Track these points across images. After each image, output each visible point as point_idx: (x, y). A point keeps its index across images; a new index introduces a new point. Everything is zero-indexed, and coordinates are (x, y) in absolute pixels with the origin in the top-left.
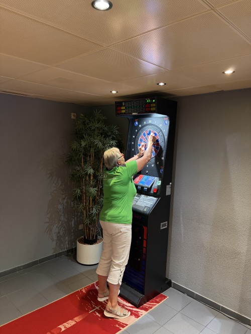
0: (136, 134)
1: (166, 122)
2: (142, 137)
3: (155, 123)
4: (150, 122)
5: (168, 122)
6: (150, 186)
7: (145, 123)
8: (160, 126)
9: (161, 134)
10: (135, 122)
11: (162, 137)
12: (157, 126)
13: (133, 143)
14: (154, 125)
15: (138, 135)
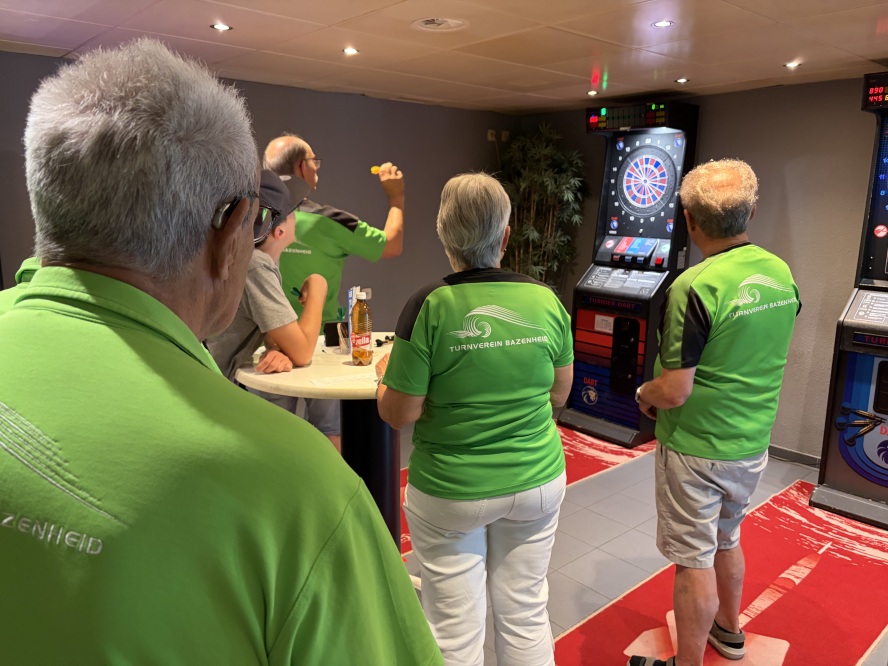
0: (621, 166)
1: (679, 142)
2: (633, 170)
3: (658, 143)
4: (648, 141)
5: (681, 142)
6: (648, 255)
7: (638, 144)
8: (668, 148)
9: (668, 162)
10: (617, 142)
11: (672, 168)
12: (661, 150)
13: (613, 181)
14: (656, 148)
15: (624, 165)
